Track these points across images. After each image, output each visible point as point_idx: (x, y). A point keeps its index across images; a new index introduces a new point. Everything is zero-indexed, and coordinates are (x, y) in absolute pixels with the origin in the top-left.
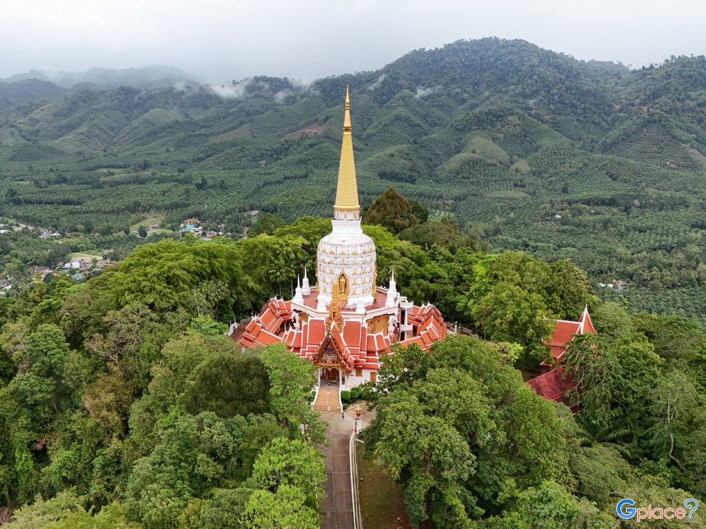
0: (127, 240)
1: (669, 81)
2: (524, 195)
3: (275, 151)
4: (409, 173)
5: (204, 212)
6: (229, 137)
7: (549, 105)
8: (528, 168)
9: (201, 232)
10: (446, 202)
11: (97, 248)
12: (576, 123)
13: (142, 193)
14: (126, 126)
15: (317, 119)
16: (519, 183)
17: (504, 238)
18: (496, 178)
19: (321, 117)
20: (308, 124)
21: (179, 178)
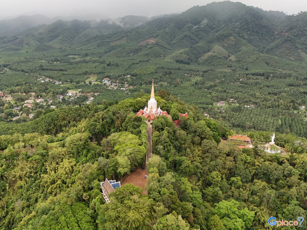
0: (85, 86)
1: (298, 23)
2: (230, 70)
3: (136, 50)
4: (187, 61)
5: (111, 76)
6: (118, 43)
7: (247, 32)
8: (235, 59)
9: (110, 83)
10: (200, 73)
11: (76, 88)
12: (258, 39)
13: (87, 67)
14: (77, 36)
15: (153, 36)
16: (230, 66)
17: (218, 88)
18: (221, 63)
19: (155, 35)
20: (149, 38)
21: (100, 61)
